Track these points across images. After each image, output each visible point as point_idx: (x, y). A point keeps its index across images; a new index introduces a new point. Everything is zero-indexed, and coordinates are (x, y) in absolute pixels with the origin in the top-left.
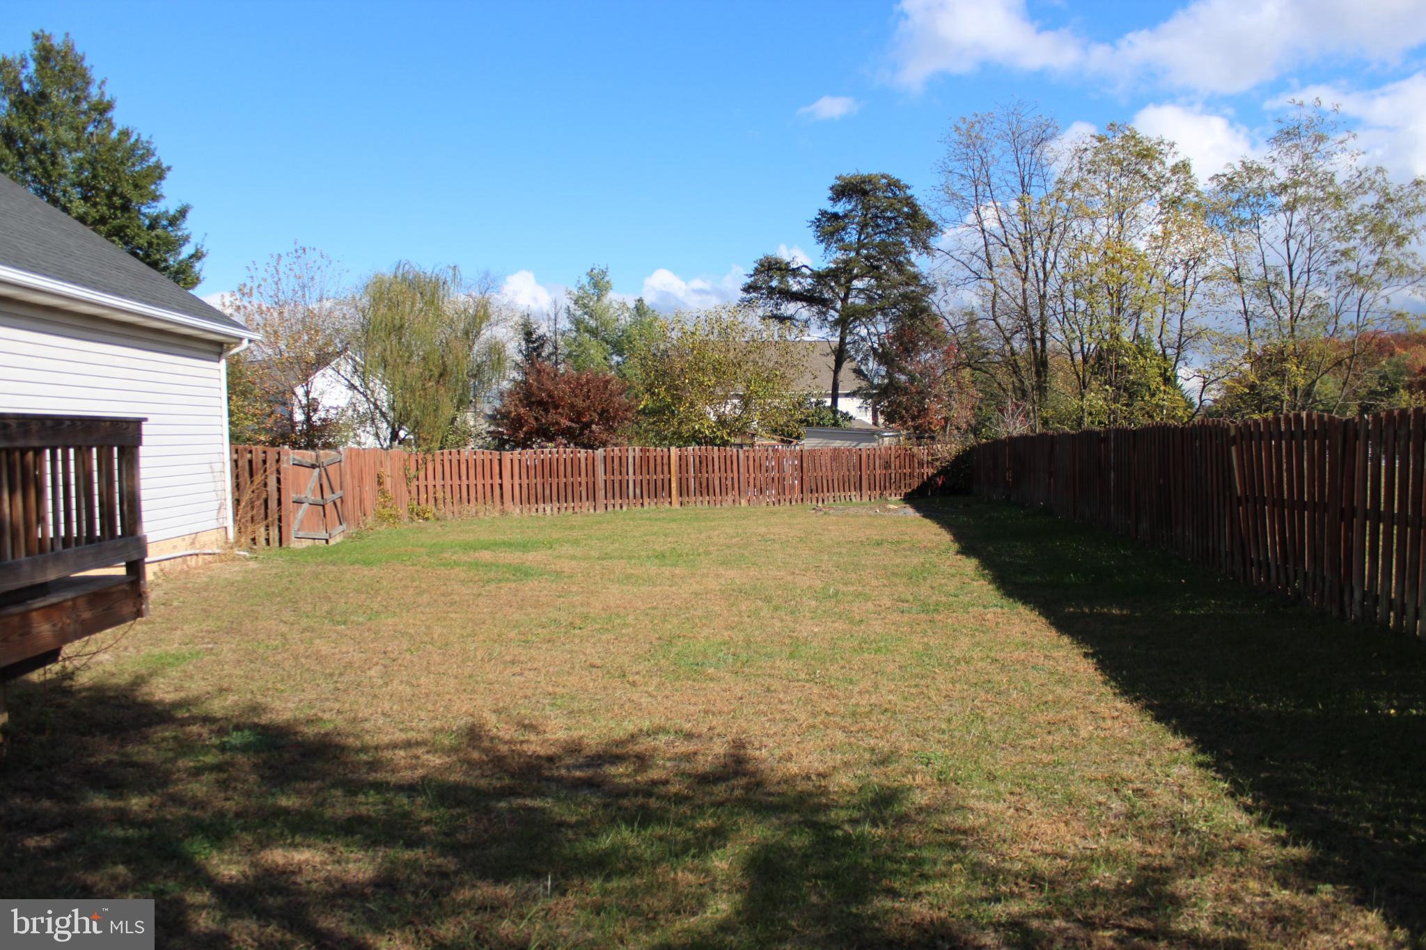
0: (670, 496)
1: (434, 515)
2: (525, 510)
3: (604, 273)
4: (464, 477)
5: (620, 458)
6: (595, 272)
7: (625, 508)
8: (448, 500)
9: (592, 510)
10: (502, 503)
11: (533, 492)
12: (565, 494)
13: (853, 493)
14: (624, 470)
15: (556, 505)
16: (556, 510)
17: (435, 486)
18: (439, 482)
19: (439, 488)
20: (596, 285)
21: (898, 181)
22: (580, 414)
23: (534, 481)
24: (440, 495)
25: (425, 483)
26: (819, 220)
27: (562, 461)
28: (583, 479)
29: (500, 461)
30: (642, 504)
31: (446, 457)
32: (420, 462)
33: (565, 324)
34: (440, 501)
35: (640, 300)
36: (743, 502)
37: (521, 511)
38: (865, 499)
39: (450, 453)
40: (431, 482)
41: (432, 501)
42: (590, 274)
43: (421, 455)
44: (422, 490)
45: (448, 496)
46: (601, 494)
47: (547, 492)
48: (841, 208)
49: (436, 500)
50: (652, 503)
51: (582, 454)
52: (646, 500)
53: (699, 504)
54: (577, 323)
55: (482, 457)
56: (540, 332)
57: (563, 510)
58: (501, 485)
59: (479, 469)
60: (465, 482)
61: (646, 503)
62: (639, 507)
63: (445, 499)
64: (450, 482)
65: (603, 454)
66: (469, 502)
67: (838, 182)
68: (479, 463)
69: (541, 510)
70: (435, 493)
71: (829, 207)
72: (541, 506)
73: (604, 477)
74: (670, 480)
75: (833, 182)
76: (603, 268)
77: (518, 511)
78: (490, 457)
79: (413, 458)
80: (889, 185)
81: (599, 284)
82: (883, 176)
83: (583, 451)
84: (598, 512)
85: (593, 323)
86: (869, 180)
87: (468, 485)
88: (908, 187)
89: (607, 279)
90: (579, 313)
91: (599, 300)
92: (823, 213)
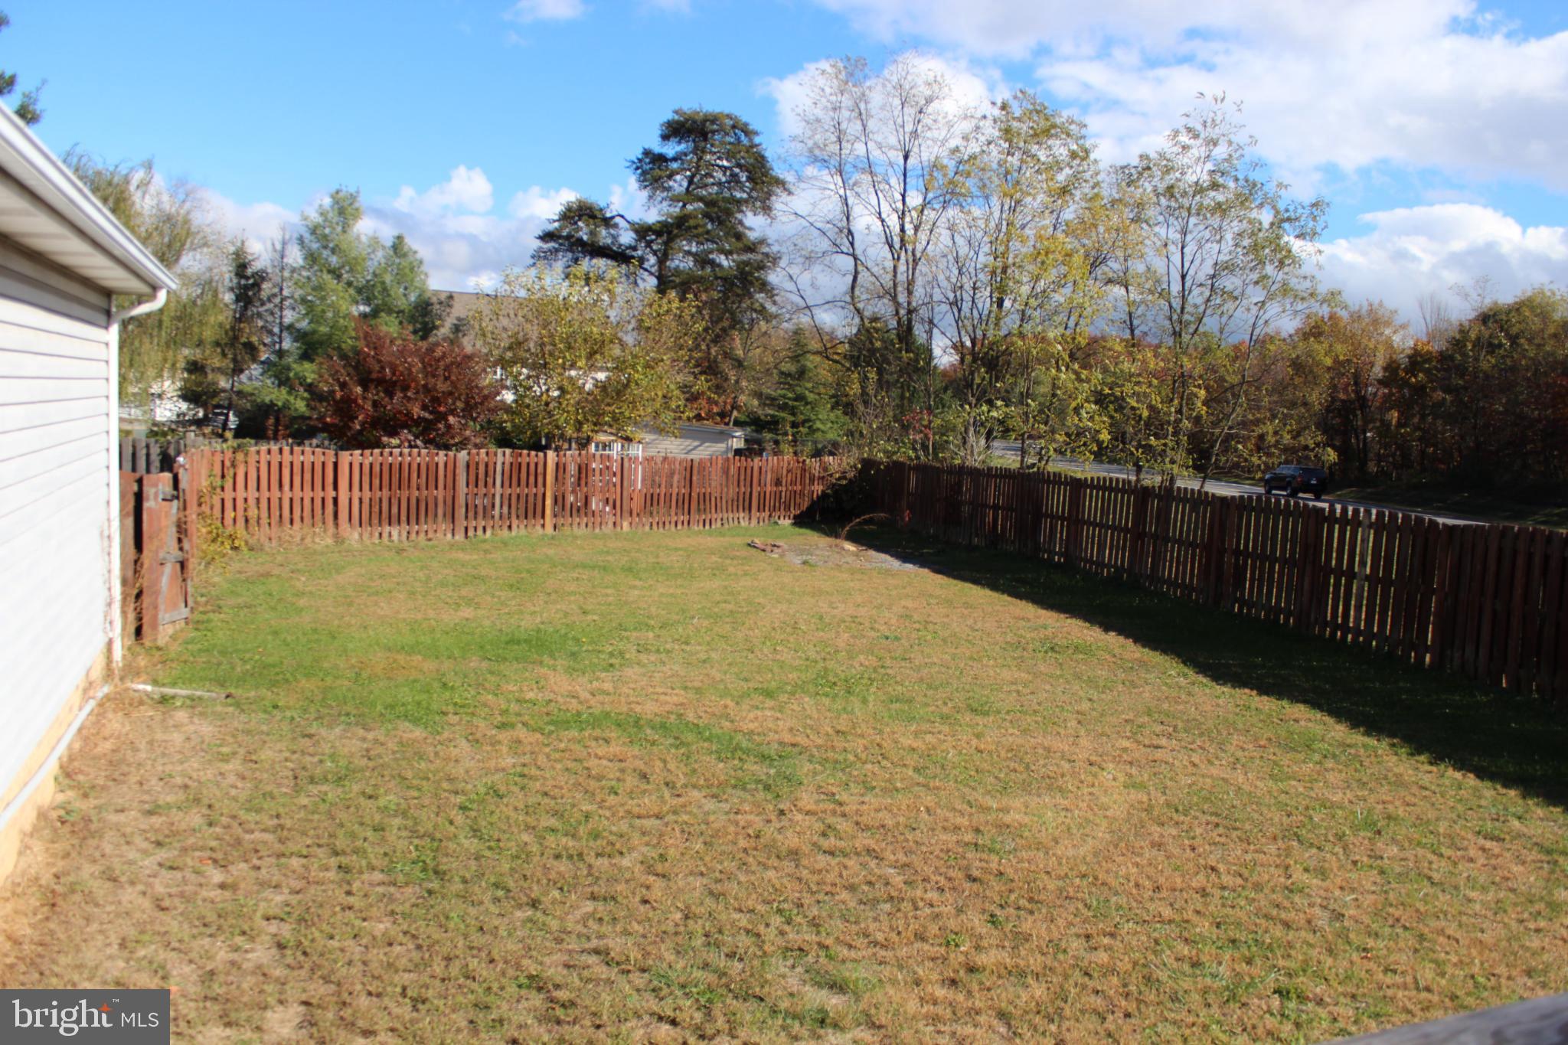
0: (543, 517)
1: (247, 543)
2: (366, 536)
3: (353, 198)
4: (286, 487)
5: (487, 465)
6: (341, 195)
7: (489, 532)
8: (265, 521)
9: (449, 536)
10: (337, 525)
11: (376, 509)
12: (417, 513)
13: (742, 515)
14: (490, 480)
15: (405, 527)
16: (404, 534)
17: (246, 500)
18: (252, 494)
19: (252, 502)
20: (342, 212)
21: (746, 125)
22: (436, 400)
23: (379, 494)
24: (253, 513)
25: (233, 494)
26: (640, 160)
27: (415, 467)
28: (440, 493)
29: (336, 465)
30: (510, 527)
31: (264, 458)
32: (228, 463)
33: (295, 257)
34: (253, 522)
35: (400, 238)
36: (625, 524)
37: (361, 535)
38: (754, 521)
39: (269, 452)
40: (241, 494)
41: (241, 522)
42: (336, 196)
43: (229, 455)
44: (229, 505)
45: (264, 514)
46: (461, 512)
47: (395, 510)
48: (671, 149)
49: (247, 521)
50: (522, 527)
51: (441, 457)
52: (515, 523)
53: (575, 526)
54: (312, 258)
55: (312, 458)
56: (257, 266)
57: (413, 536)
58: (335, 500)
59: (308, 476)
60: (287, 494)
61: (514, 526)
62: (506, 531)
63: (259, 518)
64: (267, 494)
65: (467, 458)
66: (292, 522)
67: (676, 117)
68: (308, 467)
69: (385, 535)
70: (245, 510)
71: (657, 147)
72: (387, 529)
73: (465, 490)
74: (544, 495)
75: (669, 116)
76: (352, 190)
77: (356, 536)
78: (322, 459)
79: (218, 458)
80: (734, 127)
81: (345, 209)
82: (729, 116)
83: (442, 453)
84: (457, 537)
85: (334, 260)
86: (714, 119)
87: (291, 500)
88: (756, 133)
89: (356, 205)
90: (315, 246)
91: (344, 232)
92: (647, 153)
